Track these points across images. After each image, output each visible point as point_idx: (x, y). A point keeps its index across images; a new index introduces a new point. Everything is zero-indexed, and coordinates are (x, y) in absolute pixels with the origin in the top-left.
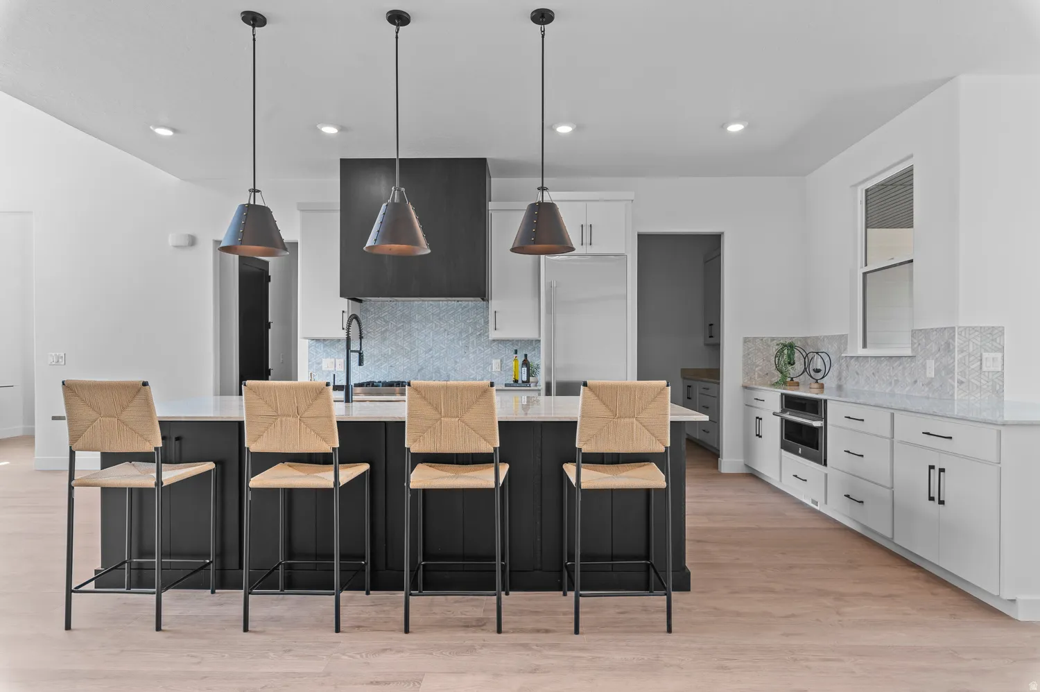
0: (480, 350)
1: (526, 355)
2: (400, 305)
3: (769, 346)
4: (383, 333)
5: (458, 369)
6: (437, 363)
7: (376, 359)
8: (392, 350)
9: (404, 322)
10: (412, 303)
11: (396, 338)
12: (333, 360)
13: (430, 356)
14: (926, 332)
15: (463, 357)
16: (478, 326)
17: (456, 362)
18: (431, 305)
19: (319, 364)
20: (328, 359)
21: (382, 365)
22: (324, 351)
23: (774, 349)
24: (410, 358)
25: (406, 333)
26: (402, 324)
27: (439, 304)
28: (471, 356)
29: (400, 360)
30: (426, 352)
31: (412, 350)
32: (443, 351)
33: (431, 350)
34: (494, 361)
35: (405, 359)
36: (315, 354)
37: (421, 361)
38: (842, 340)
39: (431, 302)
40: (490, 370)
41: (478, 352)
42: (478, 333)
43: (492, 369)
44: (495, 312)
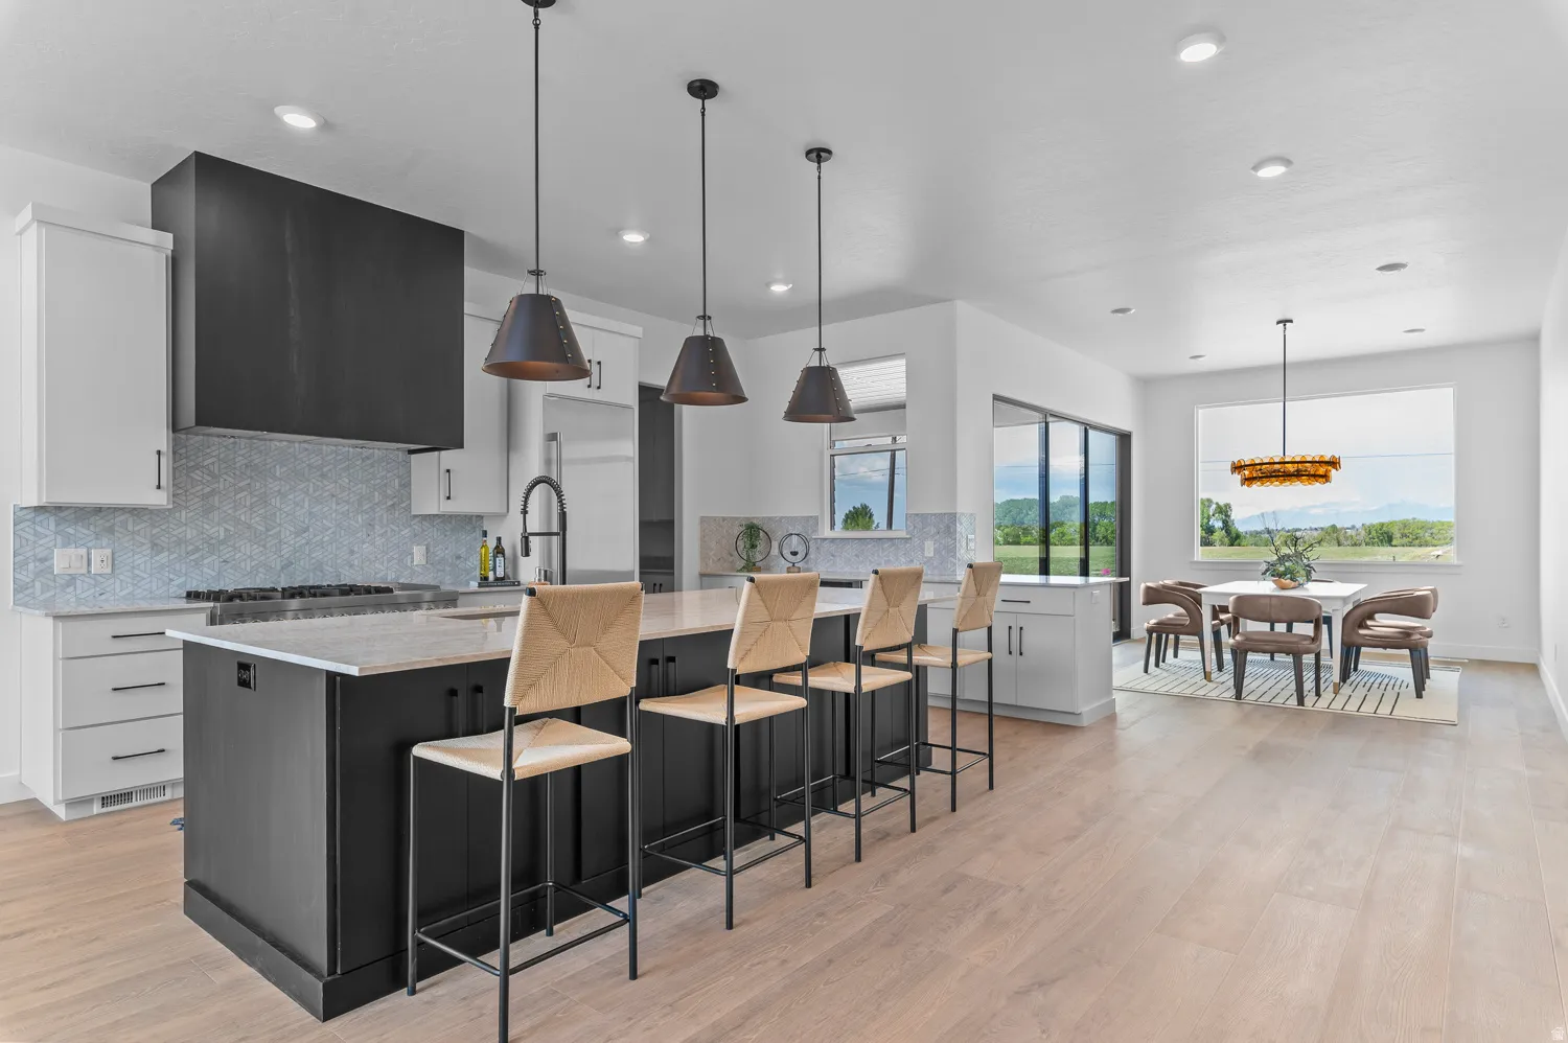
0: (393, 530)
1: (499, 539)
2: (243, 444)
3: (721, 526)
4: (205, 497)
5: (356, 563)
6: (318, 554)
7: (190, 548)
8: (226, 530)
9: (251, 478)
10: (268, 443)
11: (235, 509)
12: (83, 551)
13: (304, 541)
14: (923, 517)
15: (364, 543)
16: (389, 492)
17: (352, 552)
18: (307, 450)
19: (43, 560)
20: (71, 551)
21: (203, 558)
22: (56, 533)
23: (737, 531)
24: (264, 546)
25: (255, 499)
26: (249, 481)
27: (321, 450)
28: (379, 541)
29: (243, 548)
30: (297, 534)
31: (268, 530)
32: (330, 531)
33: (306, 530)
34: (416, 549)
35: (255, 546)
36: (32, 538)
37: (286, 551)
38: (814, 521)
39: (306, 446)
40: (409, 564)
41: (389, 534)
42: (390, 503)
43: (412, 562)
44: (448, 471)
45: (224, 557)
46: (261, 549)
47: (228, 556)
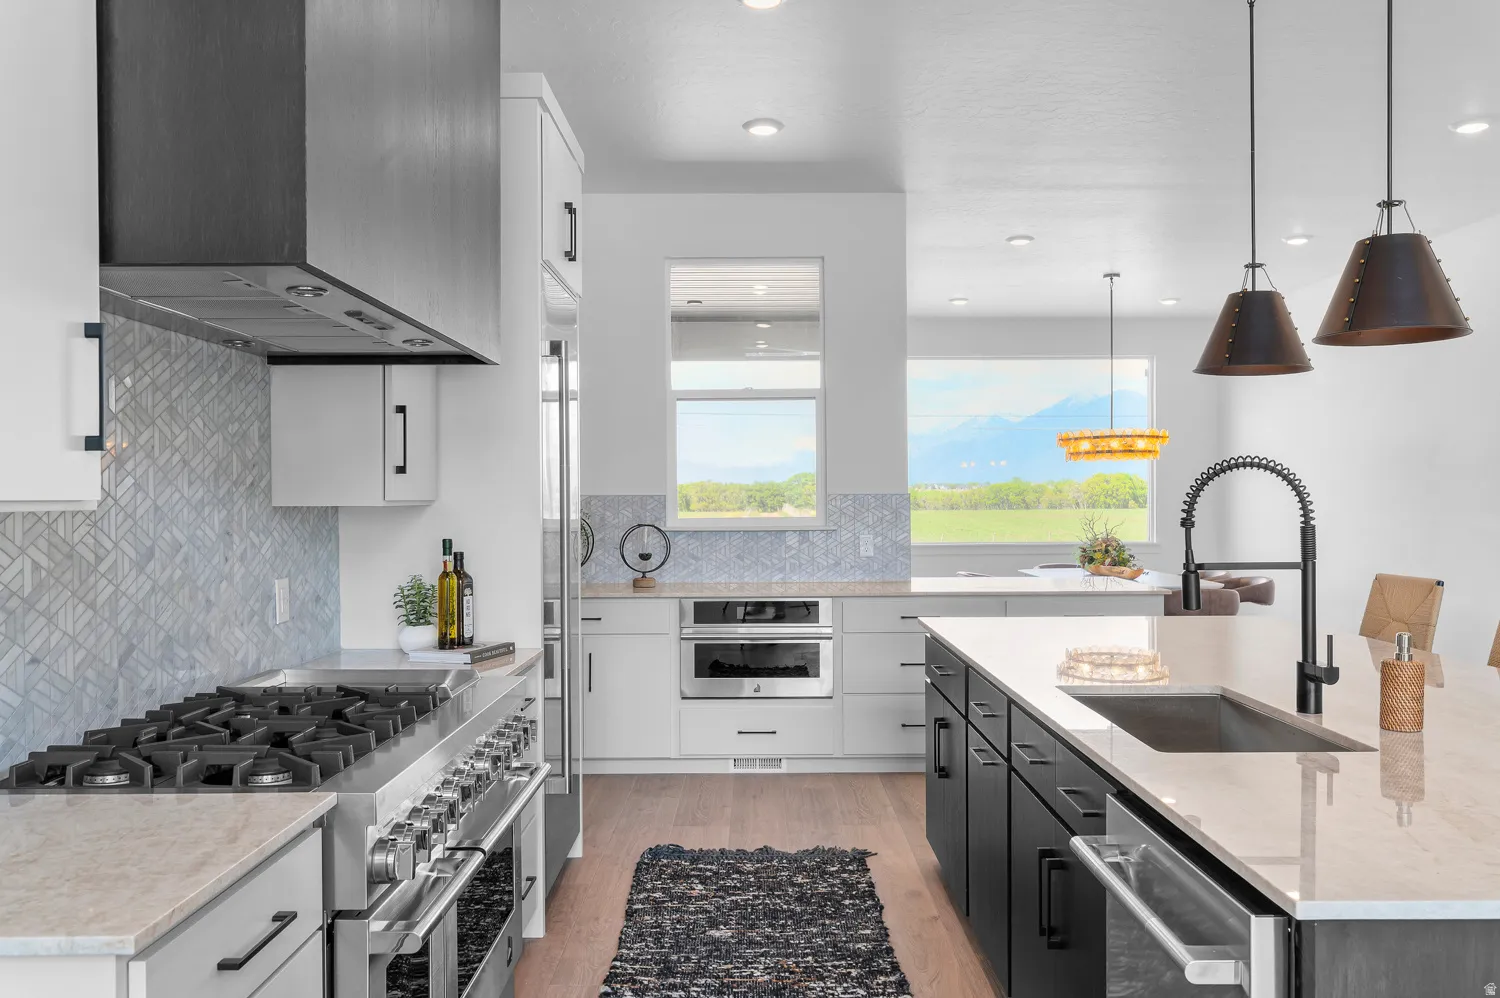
0: (253, 544)
14: (856, 499)
15: (221, 579)
16: (248, 453)
32: (181, 555)
41: (249, 556)
42: (250, 481)
44: (401, 409)
45: (32, 649)
46: (90, 613)
47: (38, 642)
